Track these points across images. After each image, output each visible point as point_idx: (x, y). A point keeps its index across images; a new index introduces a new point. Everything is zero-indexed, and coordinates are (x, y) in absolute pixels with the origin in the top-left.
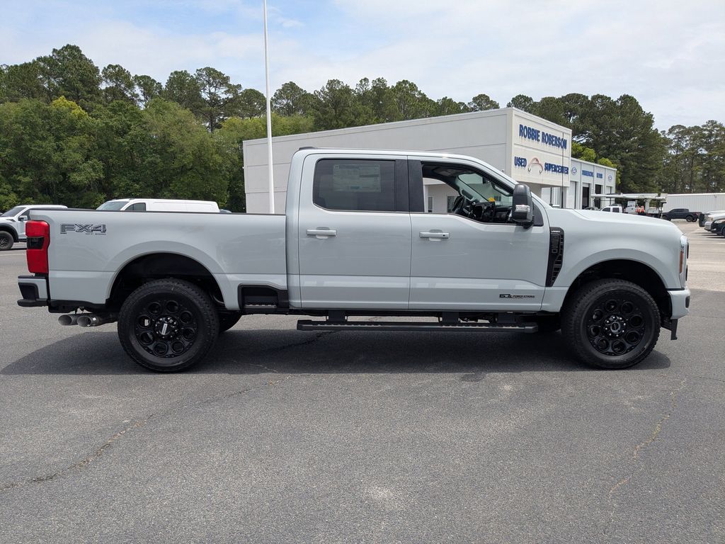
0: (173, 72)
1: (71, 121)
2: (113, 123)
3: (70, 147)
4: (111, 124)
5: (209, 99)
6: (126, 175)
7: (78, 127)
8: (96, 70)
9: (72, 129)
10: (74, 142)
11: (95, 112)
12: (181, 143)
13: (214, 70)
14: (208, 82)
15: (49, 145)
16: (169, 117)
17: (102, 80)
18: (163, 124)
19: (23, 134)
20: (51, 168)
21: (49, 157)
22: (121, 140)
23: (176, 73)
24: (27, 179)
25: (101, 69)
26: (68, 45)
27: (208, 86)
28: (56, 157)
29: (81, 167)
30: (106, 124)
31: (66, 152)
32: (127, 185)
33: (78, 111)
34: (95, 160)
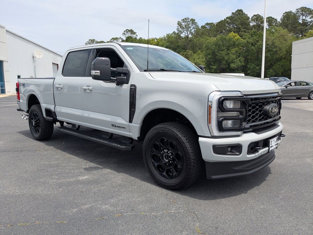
0: (284, 12)
1: (234, 42)
2: (251, 40)
3: (232, 53)
4: (249, 41)
5: (302, 22)
6: (254, 63)
7: (236, 44)
8: (249, 18)
9: (234, 45)
10: (233, 50)
11: (244, 37)
12: (280, 46)
13: (306, 8)
14: (302, 14)
15: (224, 53)
16: (276, 34)
17: (250, 22)
18: (273, 38)
19: (215, 49)
20: (224, 62)
21: (223, 57)
22: (253, 47)
23: (286, 12)
24: (215, 67)
25: (250, 17)
26: (238, 10)
27: (301, 16)
28: (226, 58)
29: (235, 61)
30: (247, 41)
31: (230, 55)
32: (254, 67)
33: (238, 37)
34: (241, 57)
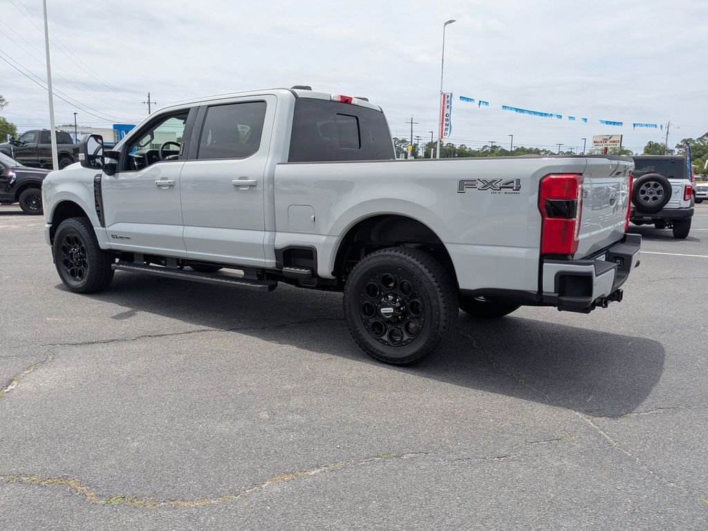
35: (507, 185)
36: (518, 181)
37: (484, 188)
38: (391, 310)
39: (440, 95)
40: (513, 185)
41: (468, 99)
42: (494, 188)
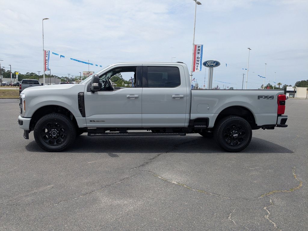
35: (270, 97)
36: (273, 96)
37: (265, 98)
38: (237, 135)
39: (43, 51)
40: (272, 97)
41: (56, 54)
42: (267, 98)
